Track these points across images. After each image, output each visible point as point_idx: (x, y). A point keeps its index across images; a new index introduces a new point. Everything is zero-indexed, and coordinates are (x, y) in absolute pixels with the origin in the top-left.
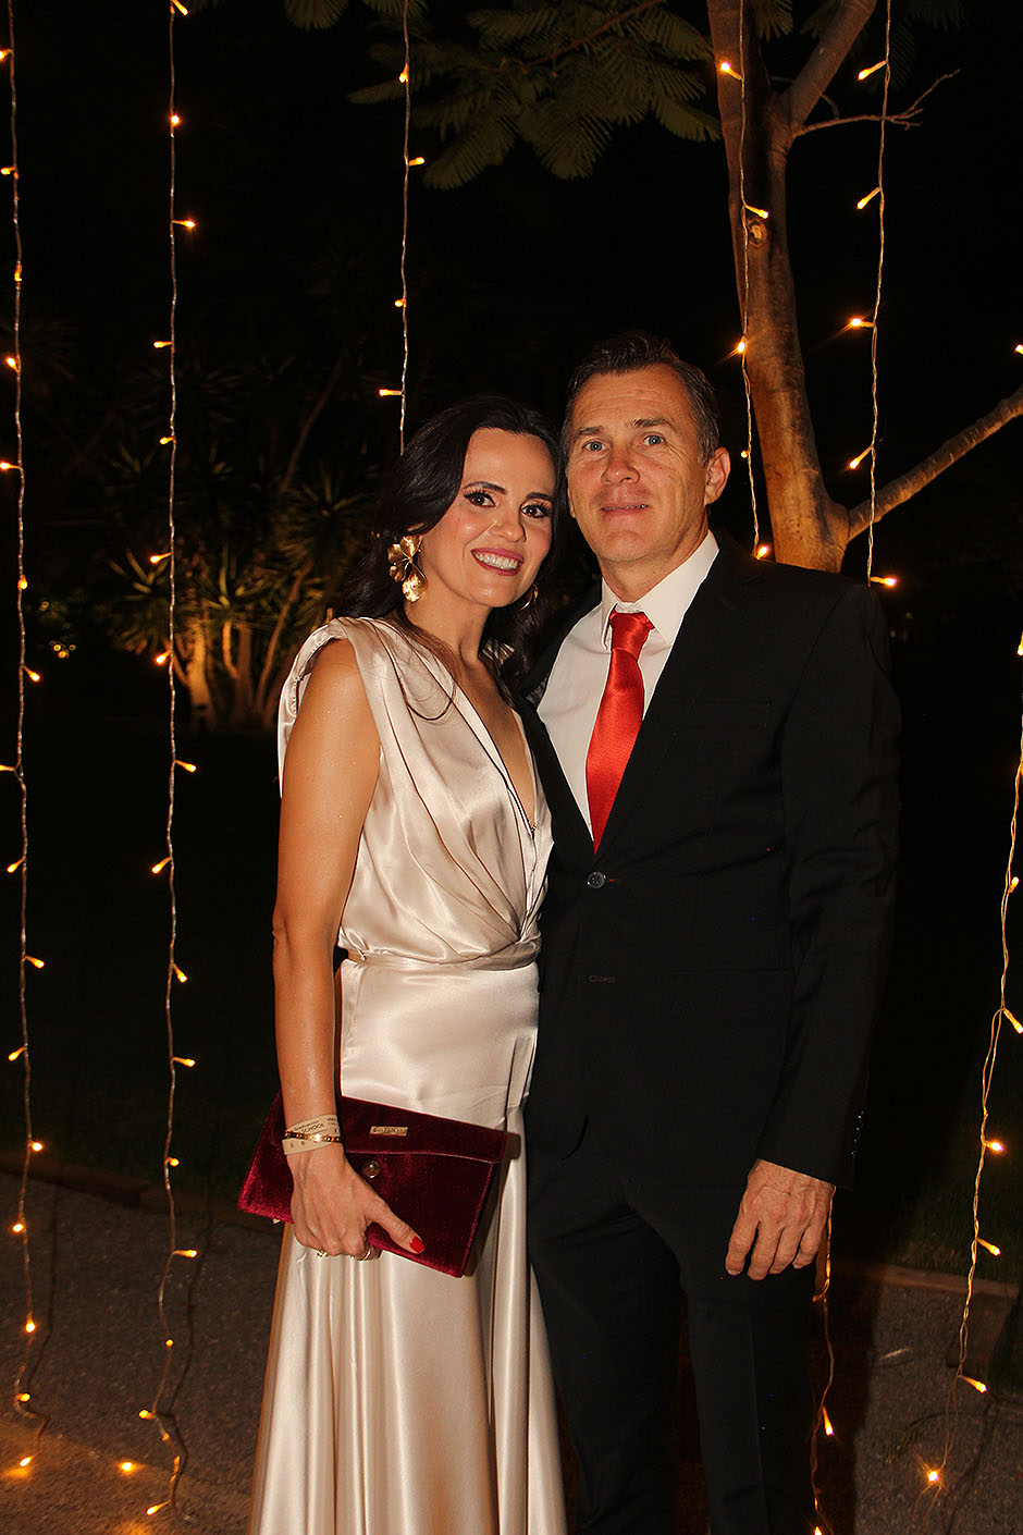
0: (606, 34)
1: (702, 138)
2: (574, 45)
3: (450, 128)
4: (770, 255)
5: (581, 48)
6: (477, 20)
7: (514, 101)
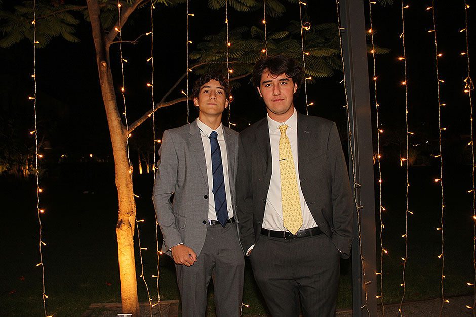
0: (51, 16)
1: (73, 41)
2: (42, 17)
3: (6, 33)
4: (107, 70)
5: (44, 18)
6: (16, 7)
7: (24, 28)
